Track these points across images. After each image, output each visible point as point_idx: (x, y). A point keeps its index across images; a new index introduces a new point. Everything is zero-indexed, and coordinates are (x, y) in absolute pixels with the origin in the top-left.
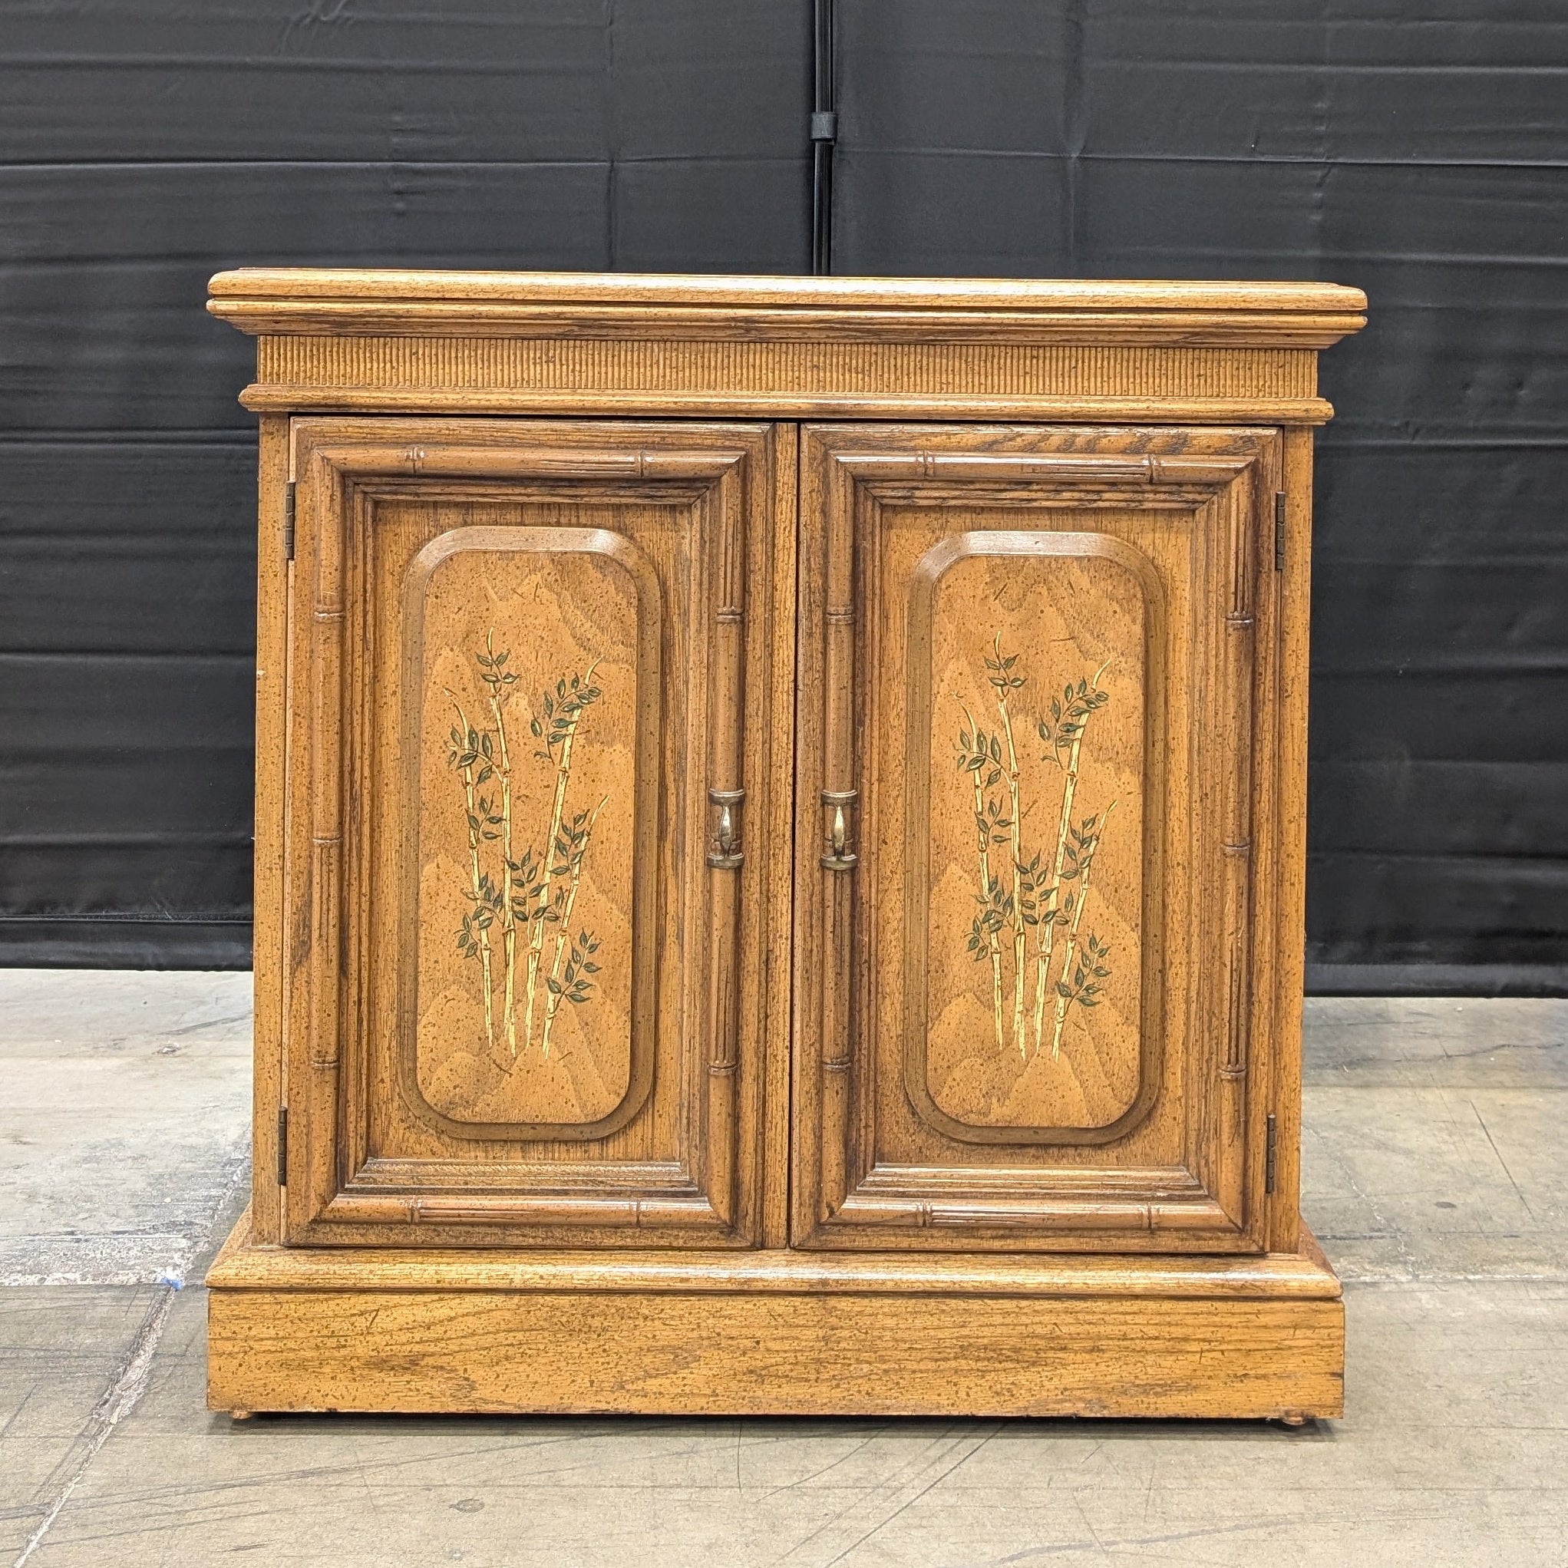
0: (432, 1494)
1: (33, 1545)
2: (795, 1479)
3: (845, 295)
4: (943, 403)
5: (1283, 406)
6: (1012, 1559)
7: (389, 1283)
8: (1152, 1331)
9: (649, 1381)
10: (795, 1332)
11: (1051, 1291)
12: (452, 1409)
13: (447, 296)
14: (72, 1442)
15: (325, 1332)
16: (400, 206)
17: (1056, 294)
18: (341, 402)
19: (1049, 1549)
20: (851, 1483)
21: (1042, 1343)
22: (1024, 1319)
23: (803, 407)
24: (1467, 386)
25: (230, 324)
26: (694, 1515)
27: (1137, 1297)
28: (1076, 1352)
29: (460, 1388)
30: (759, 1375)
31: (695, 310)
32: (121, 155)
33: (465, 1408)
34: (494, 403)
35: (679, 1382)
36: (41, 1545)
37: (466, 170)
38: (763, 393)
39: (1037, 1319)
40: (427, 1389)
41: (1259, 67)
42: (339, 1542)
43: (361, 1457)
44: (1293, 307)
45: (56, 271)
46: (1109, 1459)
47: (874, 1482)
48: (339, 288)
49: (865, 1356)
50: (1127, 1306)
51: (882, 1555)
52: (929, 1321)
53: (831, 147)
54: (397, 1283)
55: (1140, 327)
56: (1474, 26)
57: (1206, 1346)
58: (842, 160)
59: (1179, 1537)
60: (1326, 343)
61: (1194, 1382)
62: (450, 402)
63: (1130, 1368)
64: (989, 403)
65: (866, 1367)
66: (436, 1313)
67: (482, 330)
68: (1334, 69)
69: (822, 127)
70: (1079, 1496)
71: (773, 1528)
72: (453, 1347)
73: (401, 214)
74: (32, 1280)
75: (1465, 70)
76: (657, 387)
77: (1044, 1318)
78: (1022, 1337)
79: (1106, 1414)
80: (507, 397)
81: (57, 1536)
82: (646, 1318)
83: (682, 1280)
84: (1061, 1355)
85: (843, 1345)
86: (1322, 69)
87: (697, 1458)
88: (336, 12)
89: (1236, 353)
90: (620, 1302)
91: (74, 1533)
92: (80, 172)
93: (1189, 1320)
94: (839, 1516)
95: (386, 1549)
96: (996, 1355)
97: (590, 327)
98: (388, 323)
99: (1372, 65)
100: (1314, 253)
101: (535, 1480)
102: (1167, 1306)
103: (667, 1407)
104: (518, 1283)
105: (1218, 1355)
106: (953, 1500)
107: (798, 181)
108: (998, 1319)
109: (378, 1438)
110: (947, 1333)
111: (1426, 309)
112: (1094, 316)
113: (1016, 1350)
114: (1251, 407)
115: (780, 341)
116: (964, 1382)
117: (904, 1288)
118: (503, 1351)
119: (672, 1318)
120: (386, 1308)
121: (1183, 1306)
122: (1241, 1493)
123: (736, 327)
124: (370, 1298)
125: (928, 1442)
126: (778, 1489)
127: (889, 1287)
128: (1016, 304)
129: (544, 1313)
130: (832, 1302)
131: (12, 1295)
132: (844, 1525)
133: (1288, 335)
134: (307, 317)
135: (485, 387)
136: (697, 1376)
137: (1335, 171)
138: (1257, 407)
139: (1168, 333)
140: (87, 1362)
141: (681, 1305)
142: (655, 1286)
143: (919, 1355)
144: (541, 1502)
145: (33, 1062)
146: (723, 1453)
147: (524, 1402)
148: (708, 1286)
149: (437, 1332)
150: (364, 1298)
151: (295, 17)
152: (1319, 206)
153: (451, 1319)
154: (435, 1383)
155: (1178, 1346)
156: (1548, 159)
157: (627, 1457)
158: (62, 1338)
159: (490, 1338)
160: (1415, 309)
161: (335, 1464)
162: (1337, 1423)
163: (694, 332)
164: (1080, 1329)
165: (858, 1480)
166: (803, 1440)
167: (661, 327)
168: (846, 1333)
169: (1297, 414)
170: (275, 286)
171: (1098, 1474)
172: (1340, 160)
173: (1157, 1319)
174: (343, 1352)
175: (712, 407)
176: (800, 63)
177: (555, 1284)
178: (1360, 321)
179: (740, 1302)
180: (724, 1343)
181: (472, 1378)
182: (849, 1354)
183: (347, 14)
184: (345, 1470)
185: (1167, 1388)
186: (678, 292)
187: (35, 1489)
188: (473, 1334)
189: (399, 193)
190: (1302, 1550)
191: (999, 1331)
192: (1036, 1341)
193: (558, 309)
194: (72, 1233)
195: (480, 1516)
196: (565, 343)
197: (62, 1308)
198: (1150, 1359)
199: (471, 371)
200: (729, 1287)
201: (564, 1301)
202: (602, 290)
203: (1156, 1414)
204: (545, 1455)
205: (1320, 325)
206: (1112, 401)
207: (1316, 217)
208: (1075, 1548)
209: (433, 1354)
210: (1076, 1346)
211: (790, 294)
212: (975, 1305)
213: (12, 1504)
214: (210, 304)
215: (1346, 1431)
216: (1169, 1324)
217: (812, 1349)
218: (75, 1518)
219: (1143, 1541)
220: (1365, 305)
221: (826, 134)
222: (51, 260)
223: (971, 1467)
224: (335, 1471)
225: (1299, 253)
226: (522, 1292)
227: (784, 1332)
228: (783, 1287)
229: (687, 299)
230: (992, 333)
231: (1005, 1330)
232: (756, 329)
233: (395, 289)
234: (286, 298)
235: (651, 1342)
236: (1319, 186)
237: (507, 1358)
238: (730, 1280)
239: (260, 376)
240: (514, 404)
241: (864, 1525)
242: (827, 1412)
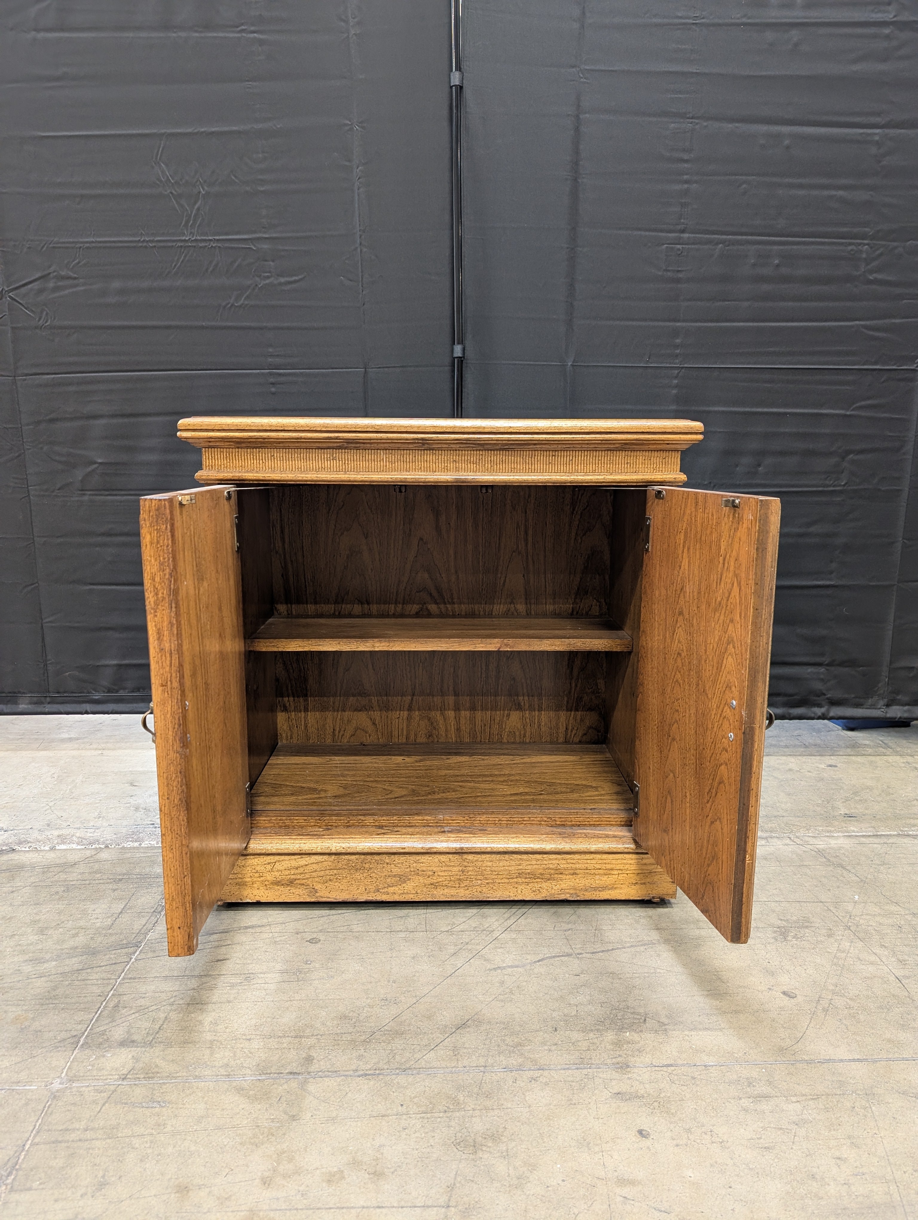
0: (299, 936)
1: (133, 960)
2: (450, 928)
3: (467, 427)
4: (512, 477)
5: (664, 477)
6: (539, 961)
7: (280, 851)
8: (598, 866)
9: (390, 888)
10: (450, 868)
11: (557, 850)
12: (308, 900)
13: (286, 429)
14: (150, 915)
15: (254, 871)
16: (273, 390)
17: (564, 426)
18: (241, 478)
19: (554, 957)
20: (472, 929)
21: (553, 872)
22: (545, 862)
23: (449, 480)
24: (737, 466)
25: (189, 443)
26: (407, 944)
27: (592, 853)
28: (566, 875)
29: (311, 892)
30: (435, 885)
31: (399, 435)
32: (151, 368)
33: (313, 900)
34: (309, 478)
35: (402, 889)
36: (136, 960)
37: (301, 373)
38: (431, 473)
39: (550, 862)
40: (297, 893)
41: (651, 323)
42: (260, 957)
43: (270, 920)
44: (671, 431)
45: (126, 420)
46: (579, 917)
47: (482, 928)
48: (237, 425)
49: (479, 877)
50: (588, 856)
51: (485, 960)
52: (505, 863)
53: (462, 361)
54: (282, 851)
55: (602, 441)
56: (746, 304)
57: (620, 872)
58: (467, 366)
59: (608, 951)
60: (685, 447)
61: (615, 886)
62: (289, 478)
63: (588, 881)
64: (533, 477)
65: (479, 882)
66: (300, 863)
67: (302, 445)
68: (684, 324)
69: (458, 351)
70: (567, 933)
71: (440, 949)
72: (307, 876)
73: (273, 394)
74: (136, 844)
75: (742, 324)
76: (383, 471)
77: (553, 861)
78: (544, 869)
79: (579, 898)
80: (315, 476)
81: (143, 956)
82: (387, 864)
83: (403, 848)
84: (560, 876)
85: (470, 873)
86: (678, 324)
87: (409, 919)
88: (242, 302)
89: (644, 453)
90: (377, 857)
91: (150, 955)
92: (133, 376)
93: (614, 862)
94: (467, 943)
95: (279, 960)
96: (533, 876)
97: (351, 443)
98: (260, 442)
99: (701, 322)
100: (674, 407)
101: (342, 929)
102: (605, 856)
103: (397, 898)
104: (334, 851)
105: (626, 875)
106: (514, 936)
107: (448, 376)
108: (534, 862)
109: (277, 912)
110: (513, 868)
111: (720, 432)
112: (581, 436)
113: (541, 874)
114: (650, 477)
115: (439, 449)
116: (520, 887)
117: (495, 850)
118: (328, 877)
119: (399, 863)
120: (279, 861)
121: (611, 856)
122: (633, 931)
123: (418, 443)
124: (272, 857)
125: (504, 911)
126: (442, 932)
127: (489, 850)
128: (545, 431)
129: (345, 862)
130: (465, 856)
131: (127, 851)
132: (470, 947)
133: (668, 444)
134: (223, 439)
135: (305, 471)
136: (409, 886)
137: (683, 370)
138: (653, 477)
139: (614, 444)
140: (158, 880)
141: (403, 858)
142: (391, 851)
143: (501, 877)
144: (344, 939)
145: (139, 751)
146: (420, 917)
147: (338, 897)
148: (413, 851)
149: (301, 870)
150: (269, 857)
151: (224, 304)
152: (677, 386)
153: (306, 865)
154: (300, 890)
155: (609, 872)
156: (777, 364)
157: (380, 919)
158: (147, 870)
159: (323, 873)
160: (715, 432)
161: (259, 923)
162: (672, 900)
163: (399, 445)
164: (568, 866)
165: (475, 927)
166: (453, 911)
167: (384, 443)
168: (471, 869)
169: (671, 480)
170: (207, 425)
171: (575, 924)
172: (686, 366)
173: (601, 861)
174: (262, 879)
175: (408, 480)
176: (447, 322)
177: (349, 851)
178: (701, 437)
179: (427, 857)
180: (420, 873)
181: (316, 888)
182: (472, 877)
183: (246, 302)
184: (263, 926)
185: (604, 888)
186: (391, 426)
187: (135, 935)
188: (316, 871)
189: (273, 384)
190: (659, 955)
191: (534, 867)
192: (550, 871)
193: (337, 435)
194: (153, 824)
195: (319, 945)
196: (340, 450)
197: (148, 857)
198: (597, 877)
199: (298, 463)
200: (422, 851)
201: (353, 857)
202: (356, 426)
203: (599, 899)
204: (346, 918)
205: (682, 439)
206: (588, 475)
207: (674, 391)
208: (565, 956)
209: (299, 879)
210: (566, 873)
211: (442, 427)
212: (525, 857)
213: (124, 942)
214: (178, 434)
215: (677, 904)
216: (605, 863)
217: (457, 875)
218: (151, 948)
219: (593, 953)
220: (702, 430)
221: (460, 355)
222: (123, 416)
223: (522, 921)
224: (259, 926)
225: (666, 408)
226: (336, 854)
227: (446, 868)
228: (445, 850)
229: (395, 430)
230: (535, 444)
231: (537, 866)
232: (427, 444)
233: (262, 426)
234: (213, 430)
235: (390, 873)
236: (676, 377)
237: (330, 880)
238: (422, 848)
239: (204, 467)
240: (318, 479)
241: (478, 947)
242: (464, 899)
